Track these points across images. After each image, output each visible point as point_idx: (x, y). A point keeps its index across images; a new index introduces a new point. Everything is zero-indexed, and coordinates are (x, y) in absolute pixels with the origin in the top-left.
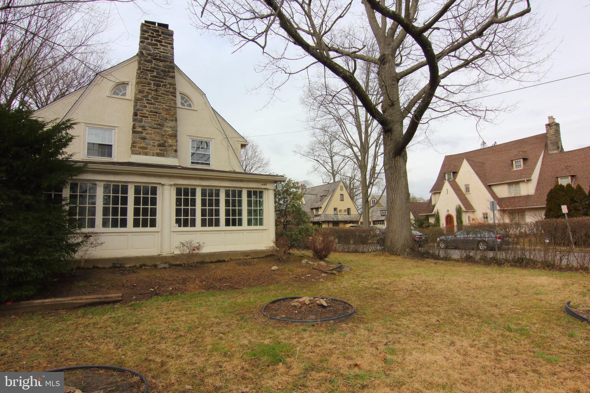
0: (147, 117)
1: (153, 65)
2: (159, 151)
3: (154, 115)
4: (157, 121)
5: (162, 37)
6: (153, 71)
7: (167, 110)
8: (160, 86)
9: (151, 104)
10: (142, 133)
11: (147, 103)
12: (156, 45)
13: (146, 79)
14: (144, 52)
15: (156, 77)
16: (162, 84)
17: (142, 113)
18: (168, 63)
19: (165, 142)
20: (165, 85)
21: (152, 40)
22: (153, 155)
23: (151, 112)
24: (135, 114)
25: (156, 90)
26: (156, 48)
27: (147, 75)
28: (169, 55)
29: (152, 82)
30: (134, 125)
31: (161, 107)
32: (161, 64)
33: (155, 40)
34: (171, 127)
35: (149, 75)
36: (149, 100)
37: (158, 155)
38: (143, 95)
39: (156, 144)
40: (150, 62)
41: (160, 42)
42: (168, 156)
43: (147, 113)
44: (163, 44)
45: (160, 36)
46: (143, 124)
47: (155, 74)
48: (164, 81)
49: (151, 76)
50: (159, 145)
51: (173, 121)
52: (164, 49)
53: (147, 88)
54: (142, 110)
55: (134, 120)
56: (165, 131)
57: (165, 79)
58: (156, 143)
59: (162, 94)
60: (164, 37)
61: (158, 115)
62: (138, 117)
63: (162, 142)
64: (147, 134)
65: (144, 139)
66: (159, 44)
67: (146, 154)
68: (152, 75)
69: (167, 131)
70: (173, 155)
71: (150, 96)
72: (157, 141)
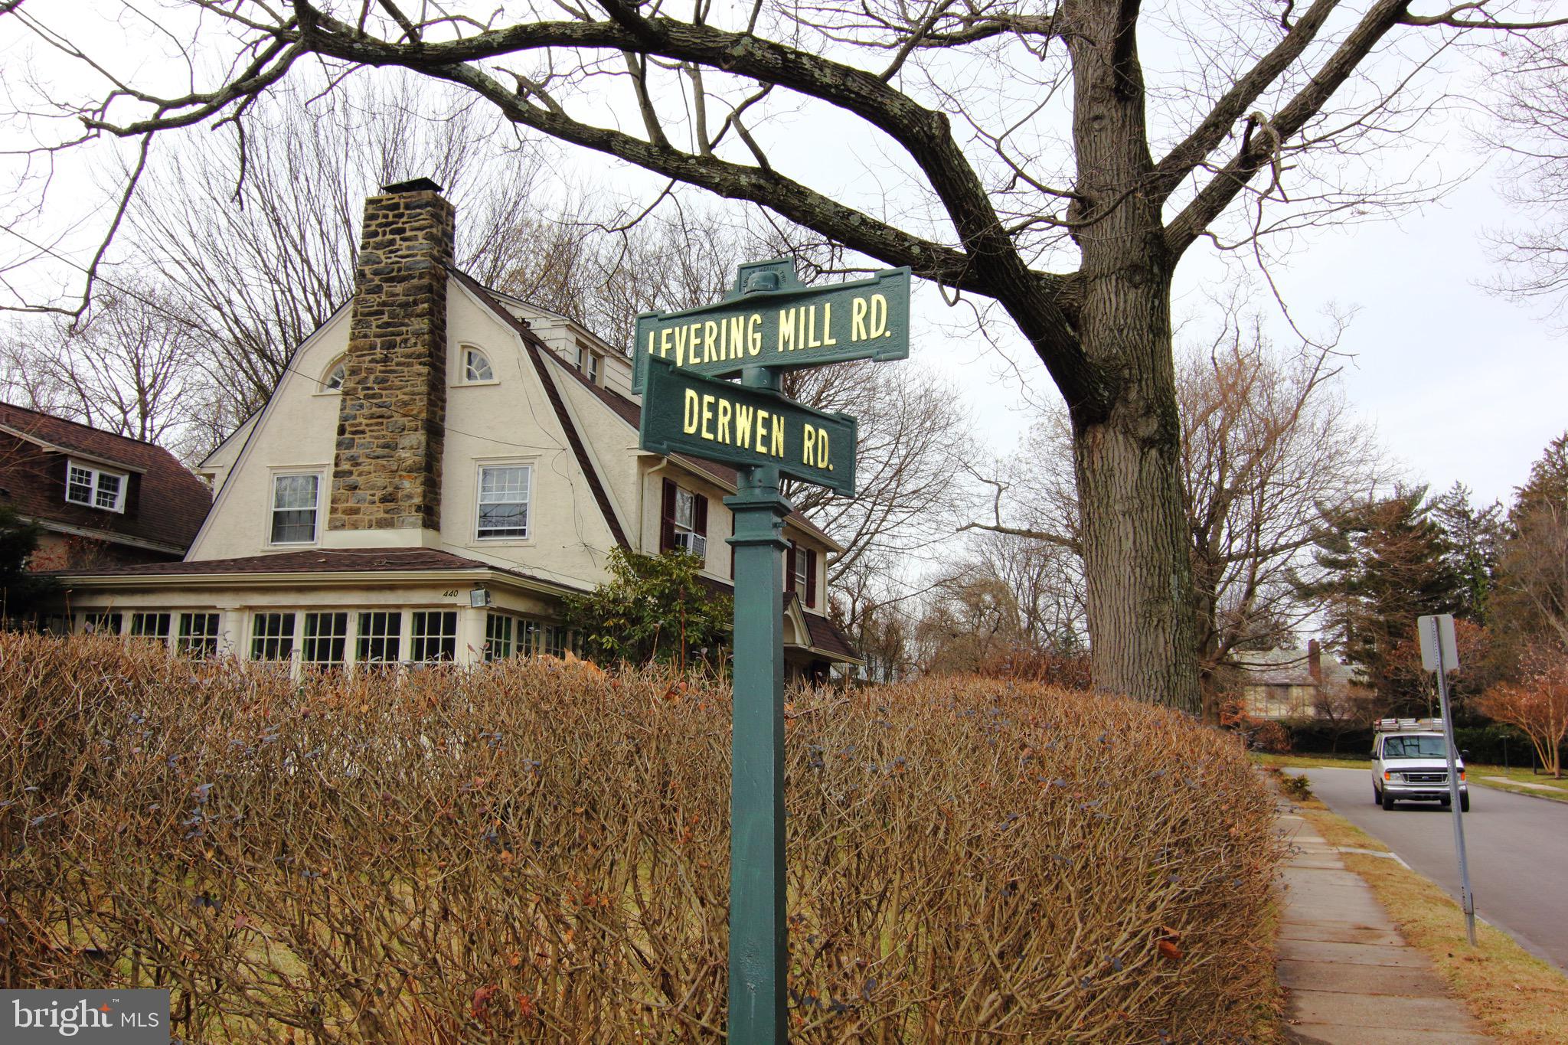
0: (363, 432)
1: (384, 298)
2: (382, 515)
3: (377, 424)
4: (384, 437)
5: (405, 219)
6: (382, 313)
7: (405, 404)
8: (394, 347)
9: (373, 396)
10: (351, 473)
11: (366, 397)
12: (392, 242)
13: (365, 336)
14: (367, 269)
15: (388, 325)
16: (398, 339)
17: (353, 425)
18: (415, 281)
19: (397, 488)
20: (406, 341)
21: (384, 234)
22: (370, 527)
23: (372, 417)
24: (342, 431)
25: (386, 360)
26: (391, 252)
27: (369, 327)
28: (419, 258)
29: (378, 341)
30: (337, 457)
31: (394, 400)
32: (399, 288)
33: (392, 232)
34: (412, 448)
35: (374, 324)
36: (368, 389)
37: (382, 524)
38: (357, 378)
39: (376, 498)
40: (378, 290)
41: (401, 231)
42: (402, 525)
43: (364, 421)
44: (408, 234)
45: (401, 215)
46: (353, 452)
47: (386, 318)
48: (404, 329)
49: (378, 327)
50: (384, 500)
51: (416, 430)
52: (409, 248)
53: (368, 358)
54: (355, 417)
55: (339, 445)
56: (400, 460)
57: (407, 325)
58: (379, 494)
59: (398, 364)
60: (410, 216)
61: (385, 421)
62: (347, 435)
63: (390, 489)
64: (360, 475)
65: (354, 488)
66: (397, 237)
67: (355, 527)
68: (380, 322)
69: (404, 460)
70: (412, 520)
71: (372, 377)
72: (379, 488)
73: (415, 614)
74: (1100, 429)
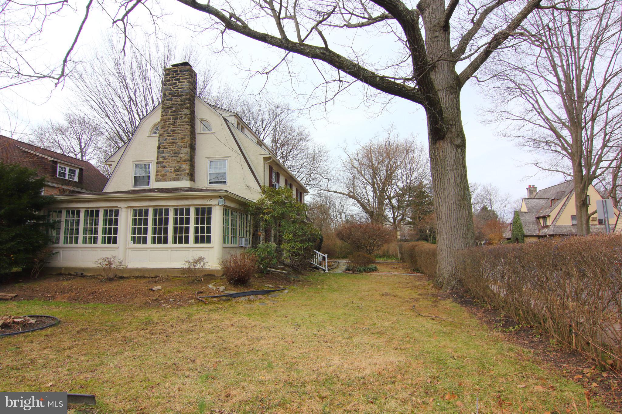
0: (167, 148)
1: (173, 102)
2: (175, 176)
3: (172, 145)
4: (174, 150)
5: (180, 76)
6: (173, 107)
7: (182, 138)
8: (177, 119)
9: (170, 136)
10: (163, 162)
11: (167, 136)
12: (175, 83)
13: (167, 115)
14: (167, 93)
15: (175, 111)
16: (179, 116)
17: (163, 146)
18: (184, 97)
19: (180, 167)
20: (182, 117)
21: (172, 80)
22: (170, 181)
23: (170, 143)
24: (159, 148)
25: (174, 123)
26: (175, 87)
27: (168, 112)
28: (185, 89)
29: (171, 117)
30: (158, 157)
31: (178, 137)
32: (178, 99)
33: (175, 80)
34: (185, 153)
35: (170, 111)
36: (168, 133)
37: (175, 179)
38: (164, 130)
39: (172, 171)
40: (171, 100)
41: (179, 79)
42: (182, 180)
43: (167, 145)
44: (181, 80)
45: (179, 74)
46: (163, 155)
47: (174, 109)
48: (181, 113)
49: (171, 112)
50: (175, 171)
51: (186, 147)
52: (181, 85)
53: (168, 123)
54: (164, 143)
55: (158, 153)
56: (181, 157)
57: (182, 112)
58: (173, 169)
59: (179, 125)
60: (182, 74)
61: (175, 144)
62: (161, 149)
63: (177, 168)
64: (166, 163)
65: (164, 167)
66: (177, 82)
67: (165, 180)
68: (172, 111)
69: (182, 158)
70: (186, 178)
71: (169, 129)
72: (173, 167)
73: (195, 208)
74: (442, 142)
